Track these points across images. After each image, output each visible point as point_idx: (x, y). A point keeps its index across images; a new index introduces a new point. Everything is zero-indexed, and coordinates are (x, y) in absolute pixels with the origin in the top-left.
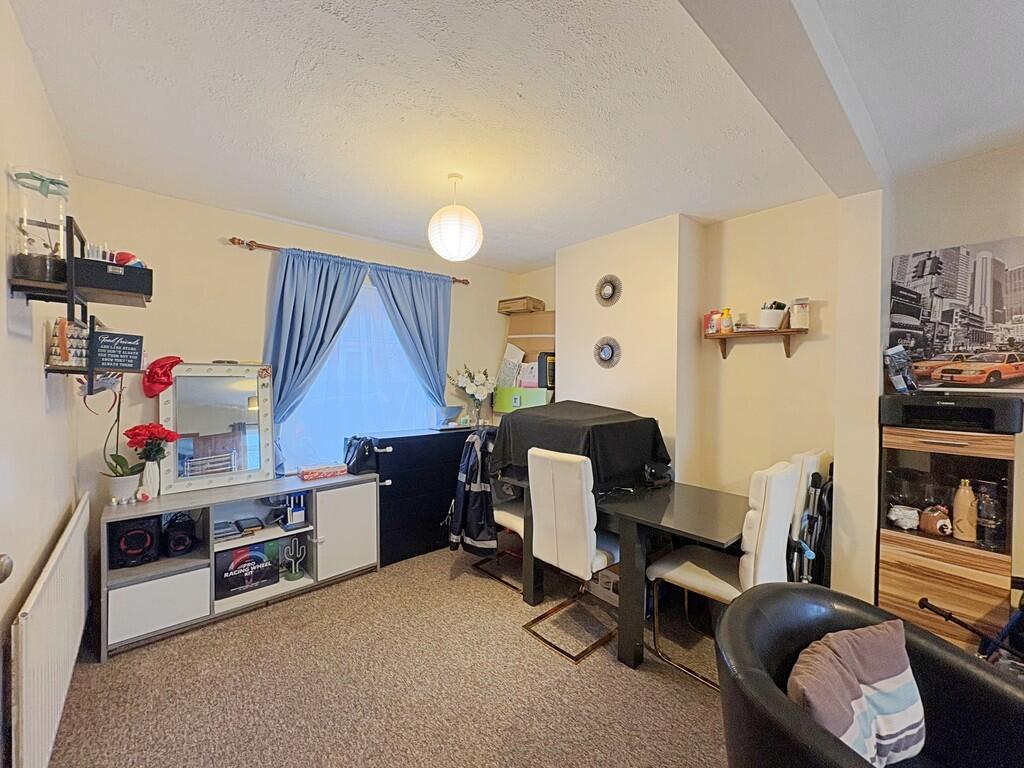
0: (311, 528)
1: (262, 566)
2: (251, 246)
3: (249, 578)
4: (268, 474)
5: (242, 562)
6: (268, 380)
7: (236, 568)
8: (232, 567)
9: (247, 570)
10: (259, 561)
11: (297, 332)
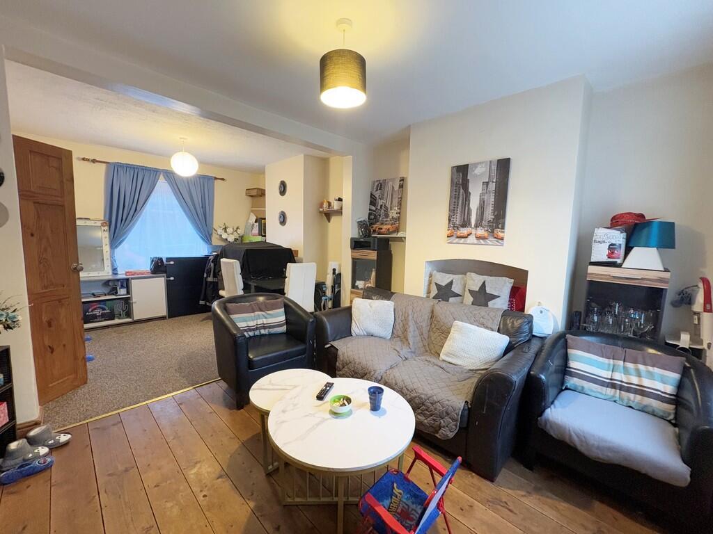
0: (129, 296)
1: (105, 311)
2: (94, 161)
3: (99, 316)
4: (108, 273)
5: (95, 309)
6: (106, 228)
7: (92, 311)
8: (90, 310)
9: (98, 312)
10: (104, 309)
11: (121, 205)
